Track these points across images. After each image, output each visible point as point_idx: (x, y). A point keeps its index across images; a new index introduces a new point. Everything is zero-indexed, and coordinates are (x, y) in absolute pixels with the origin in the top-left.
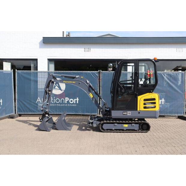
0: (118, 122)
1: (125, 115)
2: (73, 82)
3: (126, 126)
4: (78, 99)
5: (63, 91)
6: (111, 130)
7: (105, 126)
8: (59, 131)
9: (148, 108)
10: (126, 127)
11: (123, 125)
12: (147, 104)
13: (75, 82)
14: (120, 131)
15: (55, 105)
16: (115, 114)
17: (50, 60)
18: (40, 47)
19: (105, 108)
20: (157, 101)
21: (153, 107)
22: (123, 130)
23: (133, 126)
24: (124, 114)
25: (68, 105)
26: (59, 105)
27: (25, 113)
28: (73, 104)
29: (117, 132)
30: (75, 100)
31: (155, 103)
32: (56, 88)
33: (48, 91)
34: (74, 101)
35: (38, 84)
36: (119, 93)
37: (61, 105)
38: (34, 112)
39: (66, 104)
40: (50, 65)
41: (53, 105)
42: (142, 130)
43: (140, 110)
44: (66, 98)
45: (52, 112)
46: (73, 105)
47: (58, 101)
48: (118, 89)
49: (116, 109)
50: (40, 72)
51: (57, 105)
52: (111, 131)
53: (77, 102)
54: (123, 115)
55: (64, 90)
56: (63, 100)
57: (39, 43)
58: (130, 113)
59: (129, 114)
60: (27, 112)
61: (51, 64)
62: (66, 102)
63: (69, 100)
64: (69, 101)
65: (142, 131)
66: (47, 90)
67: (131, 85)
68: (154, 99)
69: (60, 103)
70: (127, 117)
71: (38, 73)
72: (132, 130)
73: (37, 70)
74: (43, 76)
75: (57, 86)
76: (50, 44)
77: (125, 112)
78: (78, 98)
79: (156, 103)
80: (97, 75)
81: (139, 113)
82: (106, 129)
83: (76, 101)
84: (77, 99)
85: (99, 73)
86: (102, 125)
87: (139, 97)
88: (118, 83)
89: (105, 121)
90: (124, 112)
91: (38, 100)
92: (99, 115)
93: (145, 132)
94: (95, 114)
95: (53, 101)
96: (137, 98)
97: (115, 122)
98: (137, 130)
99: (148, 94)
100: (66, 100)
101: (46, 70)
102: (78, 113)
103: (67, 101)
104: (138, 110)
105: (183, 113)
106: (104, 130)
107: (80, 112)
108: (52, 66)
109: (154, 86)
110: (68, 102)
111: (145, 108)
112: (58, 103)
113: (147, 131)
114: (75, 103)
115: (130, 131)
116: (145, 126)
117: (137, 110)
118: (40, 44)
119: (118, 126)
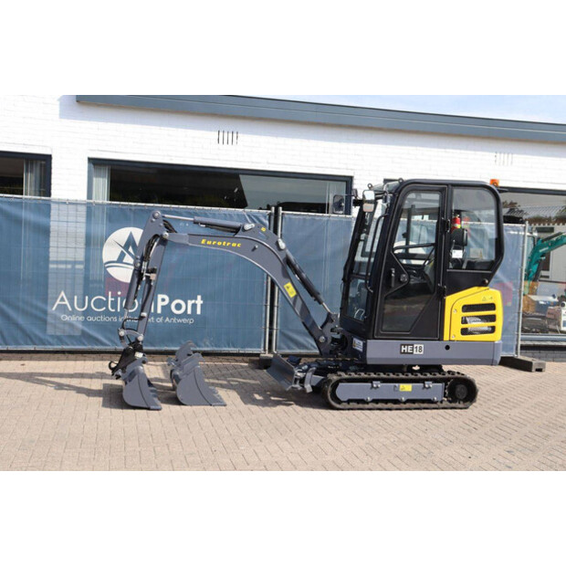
0: (382, 375)
1: (408, 353)
2: (234, 245)
3: (407, 387)
4: (199, 301)
6: (360, 403)
7: (344, 391)
8: (189, 407)
9: (471, 333)
10: (408, 392)
11: (397, 385)
12: (468, 319)
13: (239, 245)
14: (390, 405)
16: (378, 350)
17: (96, 163)
18: (63, 115)
19: (332, 330)
20: (499, 312)
21: (486, 329)
22: (396, 402)
23: (429, 387)
24: (404, 353)
27: (11, 348)
29: (380, 409)
30: (190, 303)
31: (492, 318)
32: (124, 261)
33: (148, 272)
35: (52, 244)
36: (393, 285)
38: (44, 344)
39: (159, 315)
40: (94, 179)
42: (450, 402)
43: (452, 339)
46: (184, 320)
48: (391, 272)
49: (382, 335)
50: (70, 203)
52: (361, 406)
53: (199, 312)
54: (401, 353)
57: (59, 100)
58: (420, 348)
59: (418, 350)
60: (17, 343)
61: (97, 176)
62: (159, 311)
63: (170, 302)
64: (168, 306)
65: (453, 405)
66: (144, 267)
67: (421, 262)
68: (492, 306)
70: (413, 359)
71: (53, 206)
72: (423, 401)
73: (49, 195)
74: (71, 219)
75: (129, 253)
76: (99, 106)
77: (408, 345)
78: (199, 297)
79: (497, 318)
80: (267, 222)
81: (447, 348)
82: (346, 400)
83: (194, 306)
84: (196, 299)
85: (273, 217)
86: (335, 385)
87: (450, 300)
88: (389, 253)
89: (344, 376)
90: (405, 345)
91: (58, 302)
92: (268, 355)
93: (461, 408)
94: (255, 351)
96: (445, 301)
97: (373, 375)
98: (436, 403)
99: (475, 289)
100: (160, 304)
101: (82, 196)
102: (199, 346)
103: (163, 307)
104: (446, 337)
105: (515, 348)
106: (339, 402)
107: (207, 343)
108: (102, 184)
109: (493, 266)
110: (166, 308)
111: (464, 332)
113: (467, 403)
114: (189, 312)
115: (416, 405)
116: (461, 389)
117: (441, 339)
118: (61, 105)
119: (384, 390)
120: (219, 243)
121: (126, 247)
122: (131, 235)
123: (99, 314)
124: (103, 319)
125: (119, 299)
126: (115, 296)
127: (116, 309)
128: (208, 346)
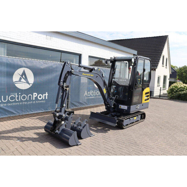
4: (47, 94)
5: (31, 85)
15: (20, 104)
25: (37, 102)
26: (26, 103)
28: (42, 100)
32: (21, 81)
34: (43, 97)
37: (29, 103)
39: (34, 101)
41: (18, 104)
44: (34, 94)
45: (16, 113)
46: (42, 102)
47: (24, 97)
51: (24, 103)
55: (33, 83)
56: (30, 96)
62: (34, 99)
69: (27, 101)
78: (47, 93)
83: (45, 96)
84: (46, 94)
95: (18, 98)
102: (47, 110)
103: (35, 97)
107: (50, 109)
112: (25, 101)
114: (44, 98)
120: (88, 75)
121: (22, 76)
122: (24, 71)
123: (12, 102)
124: (14, 104)
125: (20, 96)
126: (18, 95)
127: (19, 99)
128: (50, 110)
